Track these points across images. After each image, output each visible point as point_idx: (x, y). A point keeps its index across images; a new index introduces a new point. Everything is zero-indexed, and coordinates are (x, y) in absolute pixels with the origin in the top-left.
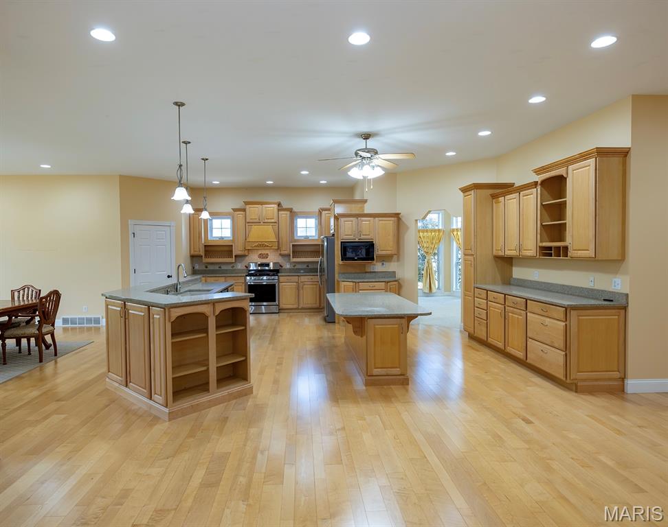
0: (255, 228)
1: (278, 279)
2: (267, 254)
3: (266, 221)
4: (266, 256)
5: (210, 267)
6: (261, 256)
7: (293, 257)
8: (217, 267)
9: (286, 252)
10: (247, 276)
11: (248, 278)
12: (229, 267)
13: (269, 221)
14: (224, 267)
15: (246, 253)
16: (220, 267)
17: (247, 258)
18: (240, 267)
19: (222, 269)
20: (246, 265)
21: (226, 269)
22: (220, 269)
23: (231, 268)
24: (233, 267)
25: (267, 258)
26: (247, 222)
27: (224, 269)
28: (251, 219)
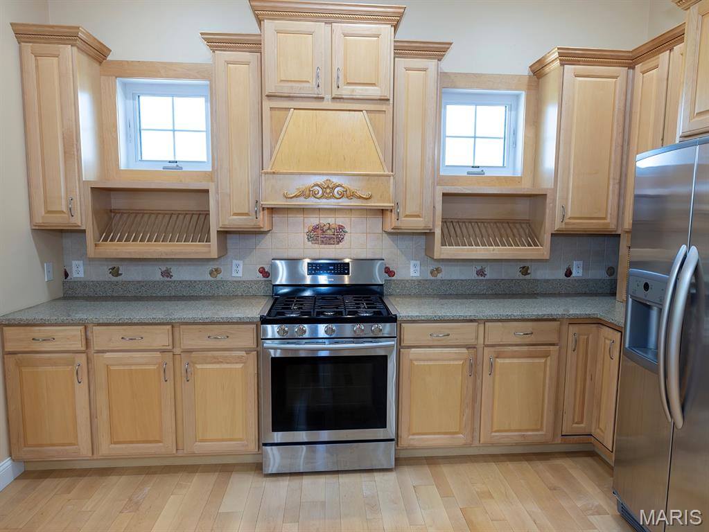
0: (298, 122)
1: (398, 337)
2: (341, 227)
3: (346, 91)
4: (337, 235)
5: (131, 274)
6: (319, 235)
7: (443, 244)
8: (155, 274)
9: (419, 224)
10: (265, 321)
11: (272, 330)
12: (202, 274)
13: (360, 91)
14: (181, 274)
15: (263, 221)
16: (167, 273)
17: (267, 241)
18: (240, 274)
19: (173, 279)
20: (262, 268)
21: (191, 281)
22: (166, 279)
23: (209, 278)
24: (215, 273)
25: (338, 243)
26: (267, 96)
27: (180, 281)
28: (282, 81)
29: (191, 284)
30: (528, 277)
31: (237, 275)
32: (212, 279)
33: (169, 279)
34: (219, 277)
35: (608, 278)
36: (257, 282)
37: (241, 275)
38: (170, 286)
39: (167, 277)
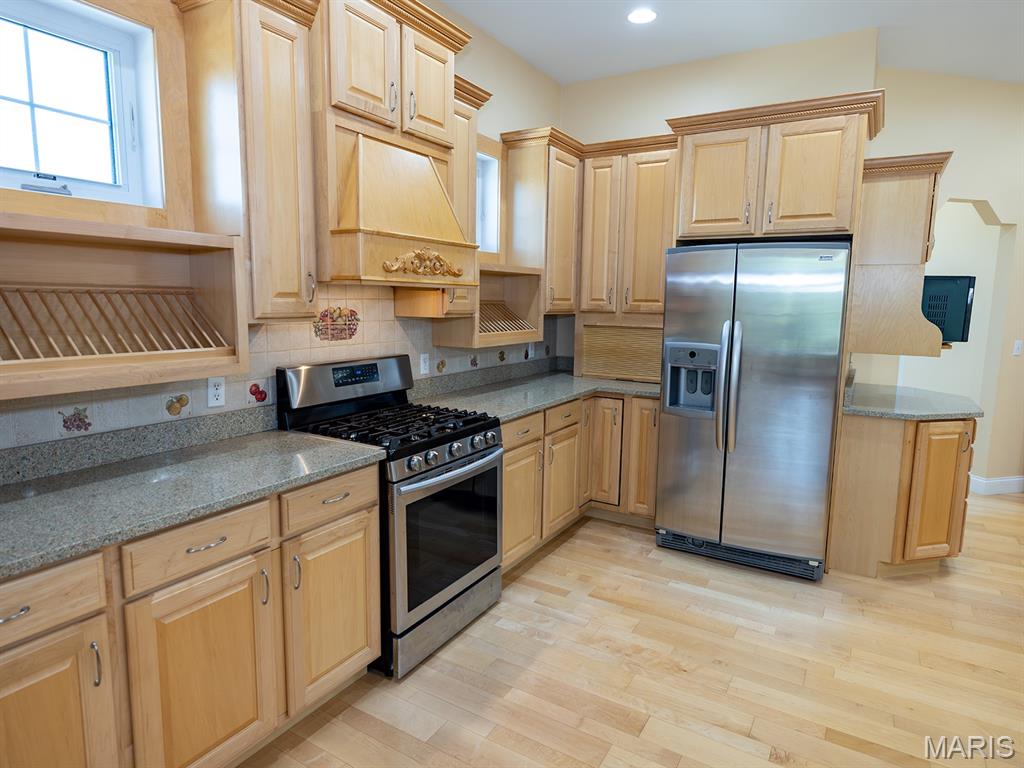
2: (353, 313)
4: (349, 325)
6: (329, 325)
7: (480, 329)
8: (50, 427)
13: (431, 127)
17: (261, 340)
18: (222, 402)
19: (92, 430)
20: (255, 385)
21: (137, 428)
22: (76, 433)
23: (167, 417)
24: (178, 405)
25: (351, 336)
26: (335, 107)
27: (114, 432)
28: (353, 88)
29: (136, 434)
30: (504, 363)
31: (216, 403)
32: (174, 418)
33: (83, 432)
34: (185, 412)
35: (546, 357)
36: (251, 411)
37: (223, 404)
38: (92, 447)
39: (79, 427)
